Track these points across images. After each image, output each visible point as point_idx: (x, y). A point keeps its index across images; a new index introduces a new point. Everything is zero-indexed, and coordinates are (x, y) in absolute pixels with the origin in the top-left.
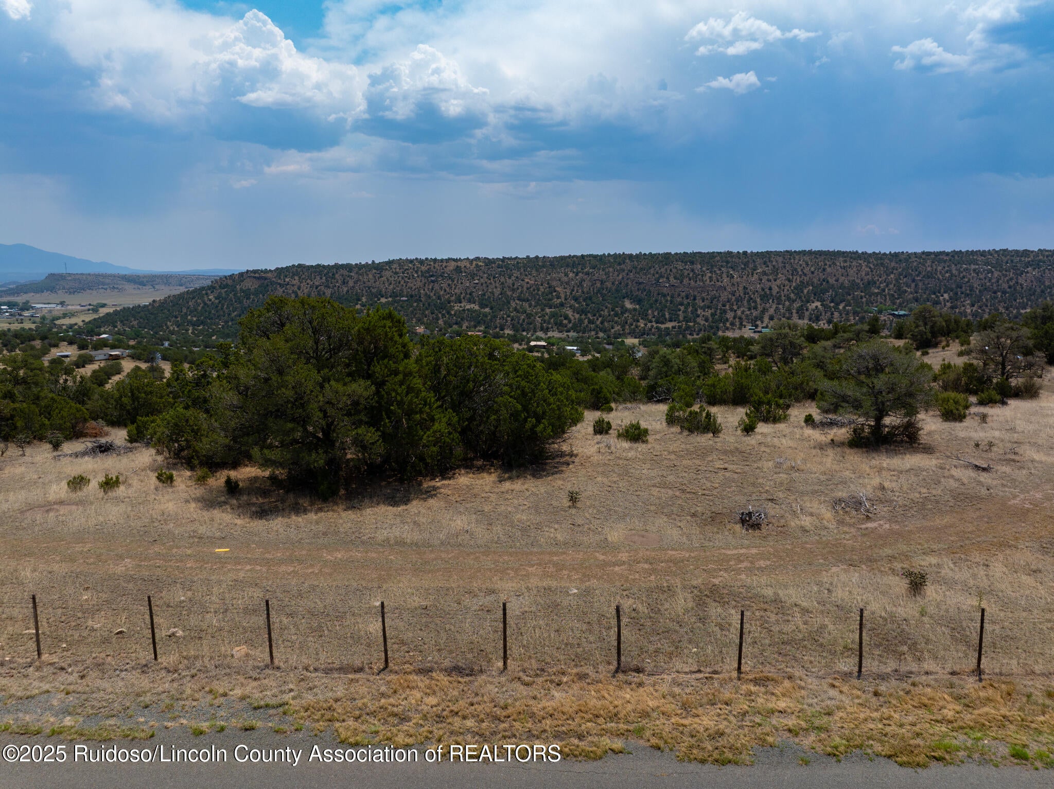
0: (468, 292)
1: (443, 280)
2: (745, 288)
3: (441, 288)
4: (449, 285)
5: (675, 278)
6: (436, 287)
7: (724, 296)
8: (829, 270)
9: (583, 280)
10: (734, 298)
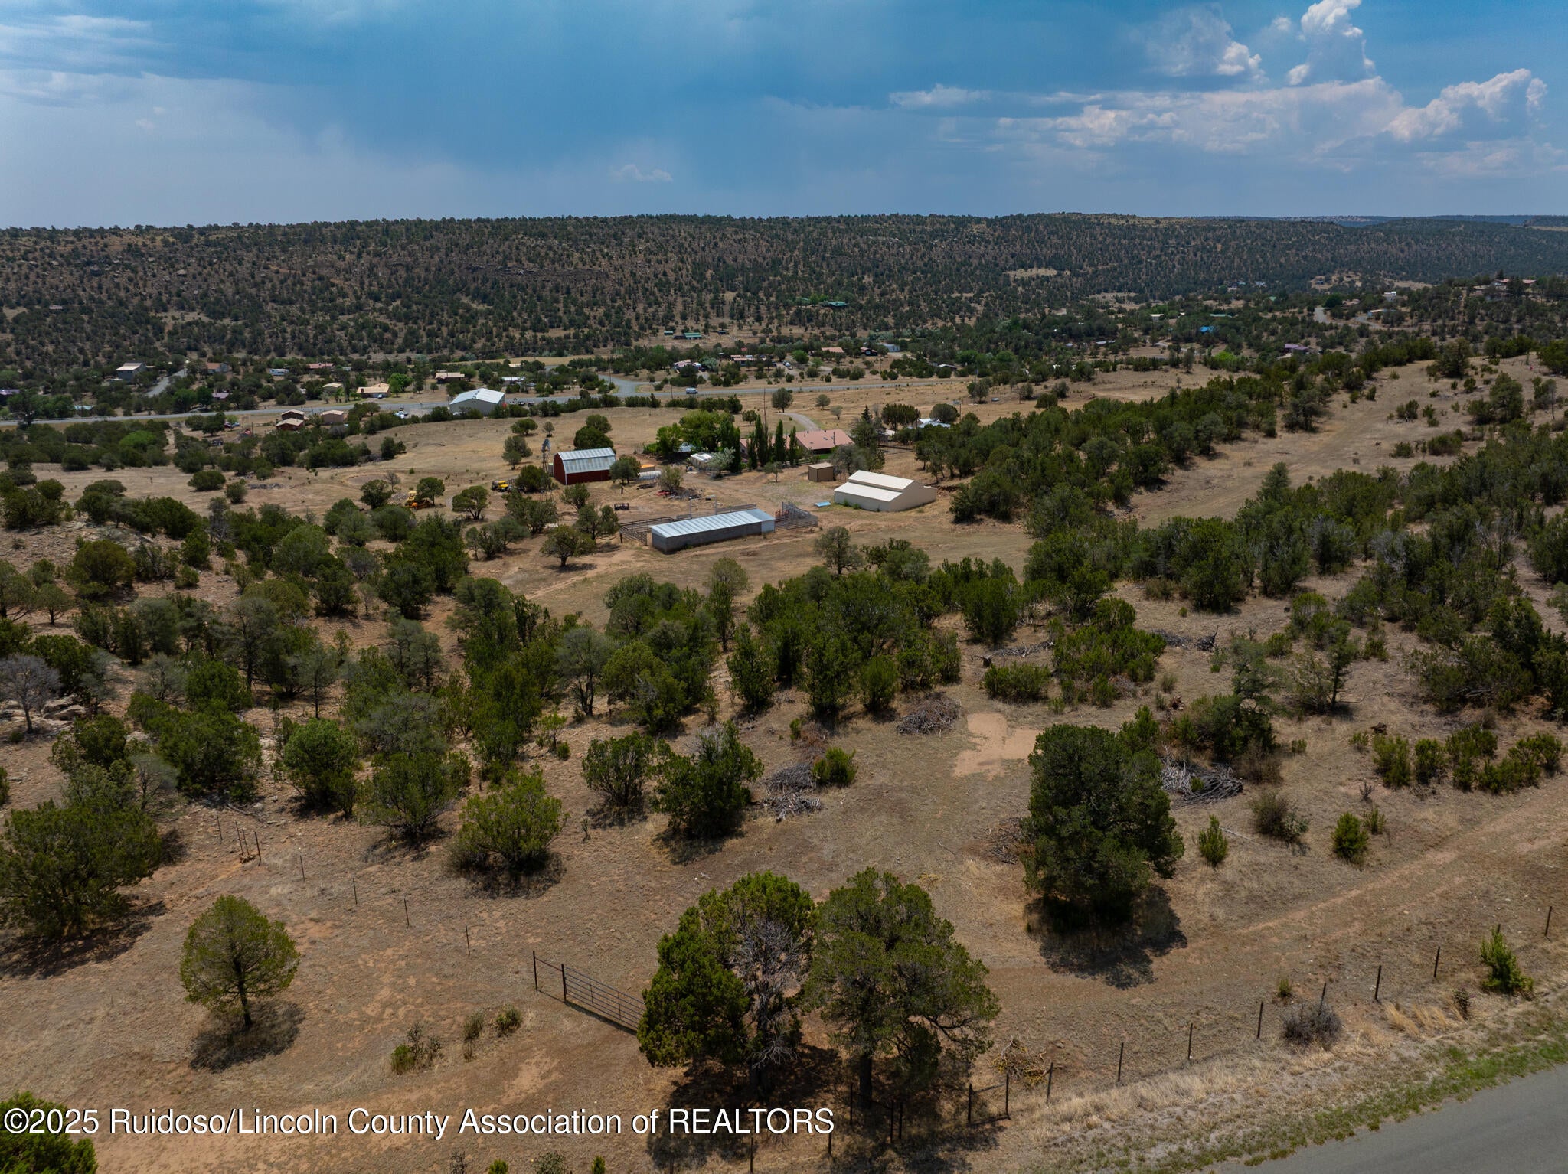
0: (174, 291)
1: (114, 270)
2: (633, 274)
3: (118, 285)
4: (130, 280)
5: (530, 260)
6: (107, 283)
7: (609, 287)
8: (721, 244)
9: (372, 267)
10: (623, 289)
